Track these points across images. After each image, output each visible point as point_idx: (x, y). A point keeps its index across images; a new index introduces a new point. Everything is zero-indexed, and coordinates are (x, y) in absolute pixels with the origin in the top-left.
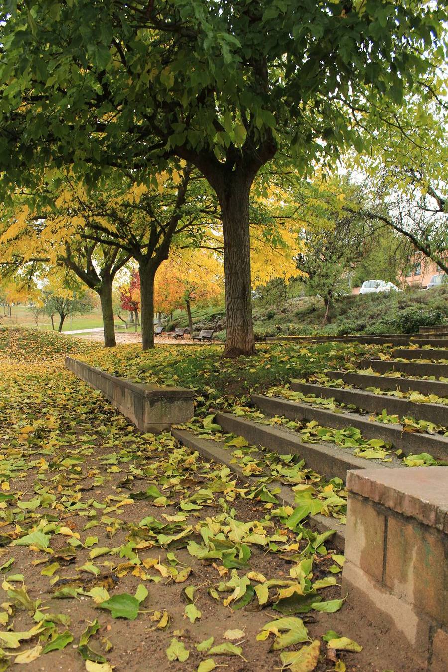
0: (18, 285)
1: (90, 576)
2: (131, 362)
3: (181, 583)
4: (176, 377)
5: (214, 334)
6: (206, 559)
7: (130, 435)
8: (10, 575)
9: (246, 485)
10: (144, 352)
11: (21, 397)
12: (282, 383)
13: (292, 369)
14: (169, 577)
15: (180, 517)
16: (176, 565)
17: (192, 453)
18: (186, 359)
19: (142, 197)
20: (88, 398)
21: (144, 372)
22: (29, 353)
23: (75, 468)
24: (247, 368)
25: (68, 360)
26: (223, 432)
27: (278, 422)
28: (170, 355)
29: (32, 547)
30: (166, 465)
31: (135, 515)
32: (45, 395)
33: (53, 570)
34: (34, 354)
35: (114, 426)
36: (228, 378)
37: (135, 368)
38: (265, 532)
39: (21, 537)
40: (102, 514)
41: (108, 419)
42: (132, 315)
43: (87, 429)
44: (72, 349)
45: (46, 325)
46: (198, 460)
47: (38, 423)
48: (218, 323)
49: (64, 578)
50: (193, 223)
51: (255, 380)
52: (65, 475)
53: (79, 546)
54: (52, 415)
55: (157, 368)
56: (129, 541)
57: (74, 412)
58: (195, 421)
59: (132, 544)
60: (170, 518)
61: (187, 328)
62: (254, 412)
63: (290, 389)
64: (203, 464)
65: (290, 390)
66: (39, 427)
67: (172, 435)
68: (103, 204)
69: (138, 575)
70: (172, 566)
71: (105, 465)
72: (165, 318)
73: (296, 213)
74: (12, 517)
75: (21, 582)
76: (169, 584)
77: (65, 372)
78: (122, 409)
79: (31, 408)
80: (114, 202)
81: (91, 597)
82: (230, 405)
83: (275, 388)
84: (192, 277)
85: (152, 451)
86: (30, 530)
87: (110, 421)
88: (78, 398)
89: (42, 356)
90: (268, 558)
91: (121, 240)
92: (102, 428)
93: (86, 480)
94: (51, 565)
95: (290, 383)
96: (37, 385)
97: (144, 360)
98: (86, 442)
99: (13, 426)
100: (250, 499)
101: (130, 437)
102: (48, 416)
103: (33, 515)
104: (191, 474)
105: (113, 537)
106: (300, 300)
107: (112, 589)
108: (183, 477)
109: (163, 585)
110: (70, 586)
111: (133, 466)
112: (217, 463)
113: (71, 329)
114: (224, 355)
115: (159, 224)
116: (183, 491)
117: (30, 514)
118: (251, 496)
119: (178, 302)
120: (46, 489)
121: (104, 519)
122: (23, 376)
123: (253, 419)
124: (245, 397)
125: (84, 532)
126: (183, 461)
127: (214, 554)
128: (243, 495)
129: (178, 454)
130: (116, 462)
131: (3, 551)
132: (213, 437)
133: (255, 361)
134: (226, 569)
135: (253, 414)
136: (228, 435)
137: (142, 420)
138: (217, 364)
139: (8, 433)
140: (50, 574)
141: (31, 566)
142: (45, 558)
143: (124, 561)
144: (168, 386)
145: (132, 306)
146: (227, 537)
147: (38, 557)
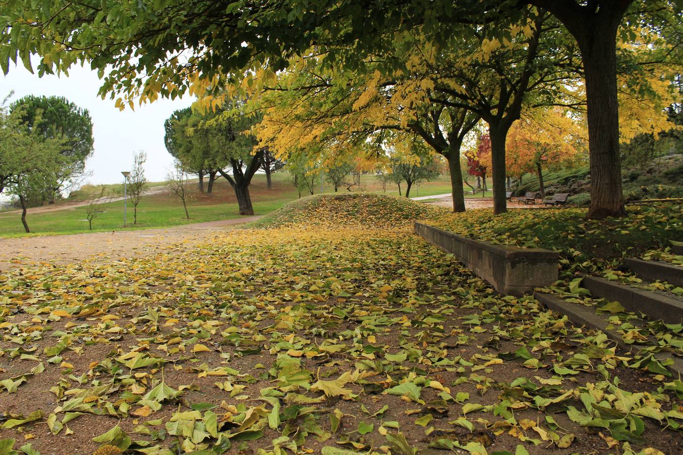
0: (367, 152)
1: (464, 431)
2: (484, 225)
3: (564, 448)
4: (536, 239)
5: (569, 198)
6: (591, 427)
7: (490, 297)
8: (385, 421)
9: (628, 353)
10: (496, 215)
11: (376, 259)
12: (661, 245)
13: (673, 230)
14: (550, 441)
15: (554, 381)
16: (557, 429)
17: (560, 317)
18: (545, 221)
19: (491, 55)
20: (441, 260)
21: (500, 234)
22: (379, 218)
23: (438, 326)
24: (618, 229)
25: (417, 226)
26: (593, 296)
27: (660, 288)
28: (526, 217)
29: (404, 398)
30: (533, 328)
31: (505, 375)
32: (399, 257)
33: (427, 421)
34: (384, 220)
35: (472, 288)
36: (597, 240)
37: (490, 231)
38: (659, 406)
39: (392, 387)
40: (471, 372)
41: (465, 281)
42: (479, 180)
43: (445, 290)
44: (421, 215)
45: (394, 191)
46: (567, 324)
47: (395, 283)
48: (573, 187)
49: (439, 429)
50: (544, 80)
51: (627, 241)
52: (428, 331)
53: (450, 401)
54: (408, 276)
55: (514, 231)
56: (502, 400)
57: (429, 274)
58: (559, 286)
59: (506, 403)
60: (543, 381)
61: (538, 192)
62: (628, 276)
63: (671, 252)
64: (575, 329)
65: (671, 254)
66: (396, 286)
67: (535, 298)
68: (451, 65)
69: (515, 435)
70: (552, 431)
71: (469, 324)
72: (513, 182)
73: (669, 56)
74: (381, 367)
75: (396, 429)
76: (550, 448)
77: (415, 237)
78: (478, 270)
79: (386, 269)
80: (462, 62)
81: (468, 451)
82: (599, 269)
83: (653, 251)
84: (544, 137)
85: (515, 313)
86: (400, 381)
87: (467, 283)
88: (432, 260)
89: (391, 221)
90: (667, 436)
91: (470, 101)
92: (459, 289)
93: (450, 338)
94: (423, 416)
95: (671, 246)
96: (389, 248)
97: (498, 223)
98: (445, 303)
99: (371, 285)
100: (635, 369)
101: (490, 299)
102: (404, 277)
103: (401, 367)
104: (561, 338)
105: (484, 394)
106: (670, 159)
107: (489, 446)
108: (553, 341)
109: (544, 448)
110: (445, 438)
111: (498, 327)
112: (590, 328)
113: (418, 196)
114: (588, 217)
115: (509, 81)
116: (555, 355)
117: (398, 367)
118: (636, 365)
119: (529, 165)
120: (411, 344)
121: (473, 377)
122: (375, 240)
123: (628, 283)
124: (617, 260)
125: (454, 388)
126: (552, 325)
127: (598, 422)
128: (626, 364)
129: (545, 317)
130: (479, 323)
131: (377, 399)
132: (582, 302)
133: (627, 222)
134: (615, 441)
135: (628, 279)
136: (599, 300)
137: (501, 282)
138: (581, 226)
139: (368, 291)
140: (424, 424)
141: (405, 415)
142: (417, 408)
143: (499, 420)
144: (529, 247)
145: (480, 171)
146: (613, 406)
147: (410, 407)
